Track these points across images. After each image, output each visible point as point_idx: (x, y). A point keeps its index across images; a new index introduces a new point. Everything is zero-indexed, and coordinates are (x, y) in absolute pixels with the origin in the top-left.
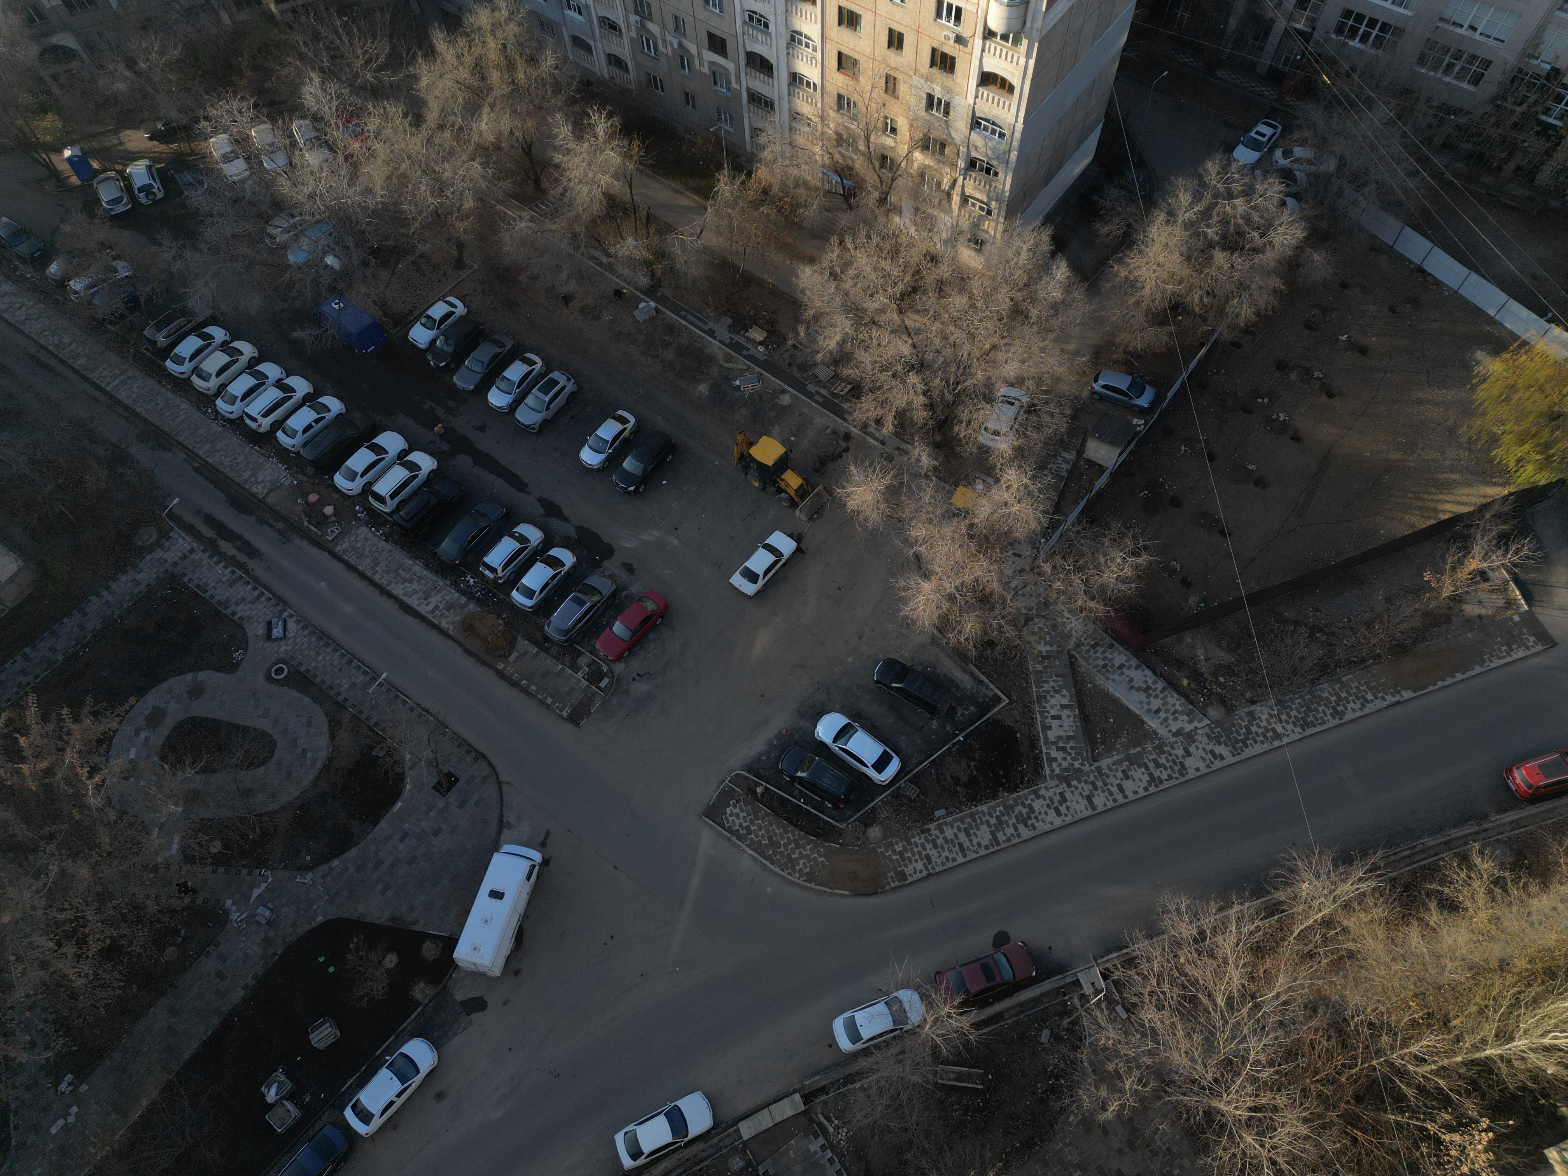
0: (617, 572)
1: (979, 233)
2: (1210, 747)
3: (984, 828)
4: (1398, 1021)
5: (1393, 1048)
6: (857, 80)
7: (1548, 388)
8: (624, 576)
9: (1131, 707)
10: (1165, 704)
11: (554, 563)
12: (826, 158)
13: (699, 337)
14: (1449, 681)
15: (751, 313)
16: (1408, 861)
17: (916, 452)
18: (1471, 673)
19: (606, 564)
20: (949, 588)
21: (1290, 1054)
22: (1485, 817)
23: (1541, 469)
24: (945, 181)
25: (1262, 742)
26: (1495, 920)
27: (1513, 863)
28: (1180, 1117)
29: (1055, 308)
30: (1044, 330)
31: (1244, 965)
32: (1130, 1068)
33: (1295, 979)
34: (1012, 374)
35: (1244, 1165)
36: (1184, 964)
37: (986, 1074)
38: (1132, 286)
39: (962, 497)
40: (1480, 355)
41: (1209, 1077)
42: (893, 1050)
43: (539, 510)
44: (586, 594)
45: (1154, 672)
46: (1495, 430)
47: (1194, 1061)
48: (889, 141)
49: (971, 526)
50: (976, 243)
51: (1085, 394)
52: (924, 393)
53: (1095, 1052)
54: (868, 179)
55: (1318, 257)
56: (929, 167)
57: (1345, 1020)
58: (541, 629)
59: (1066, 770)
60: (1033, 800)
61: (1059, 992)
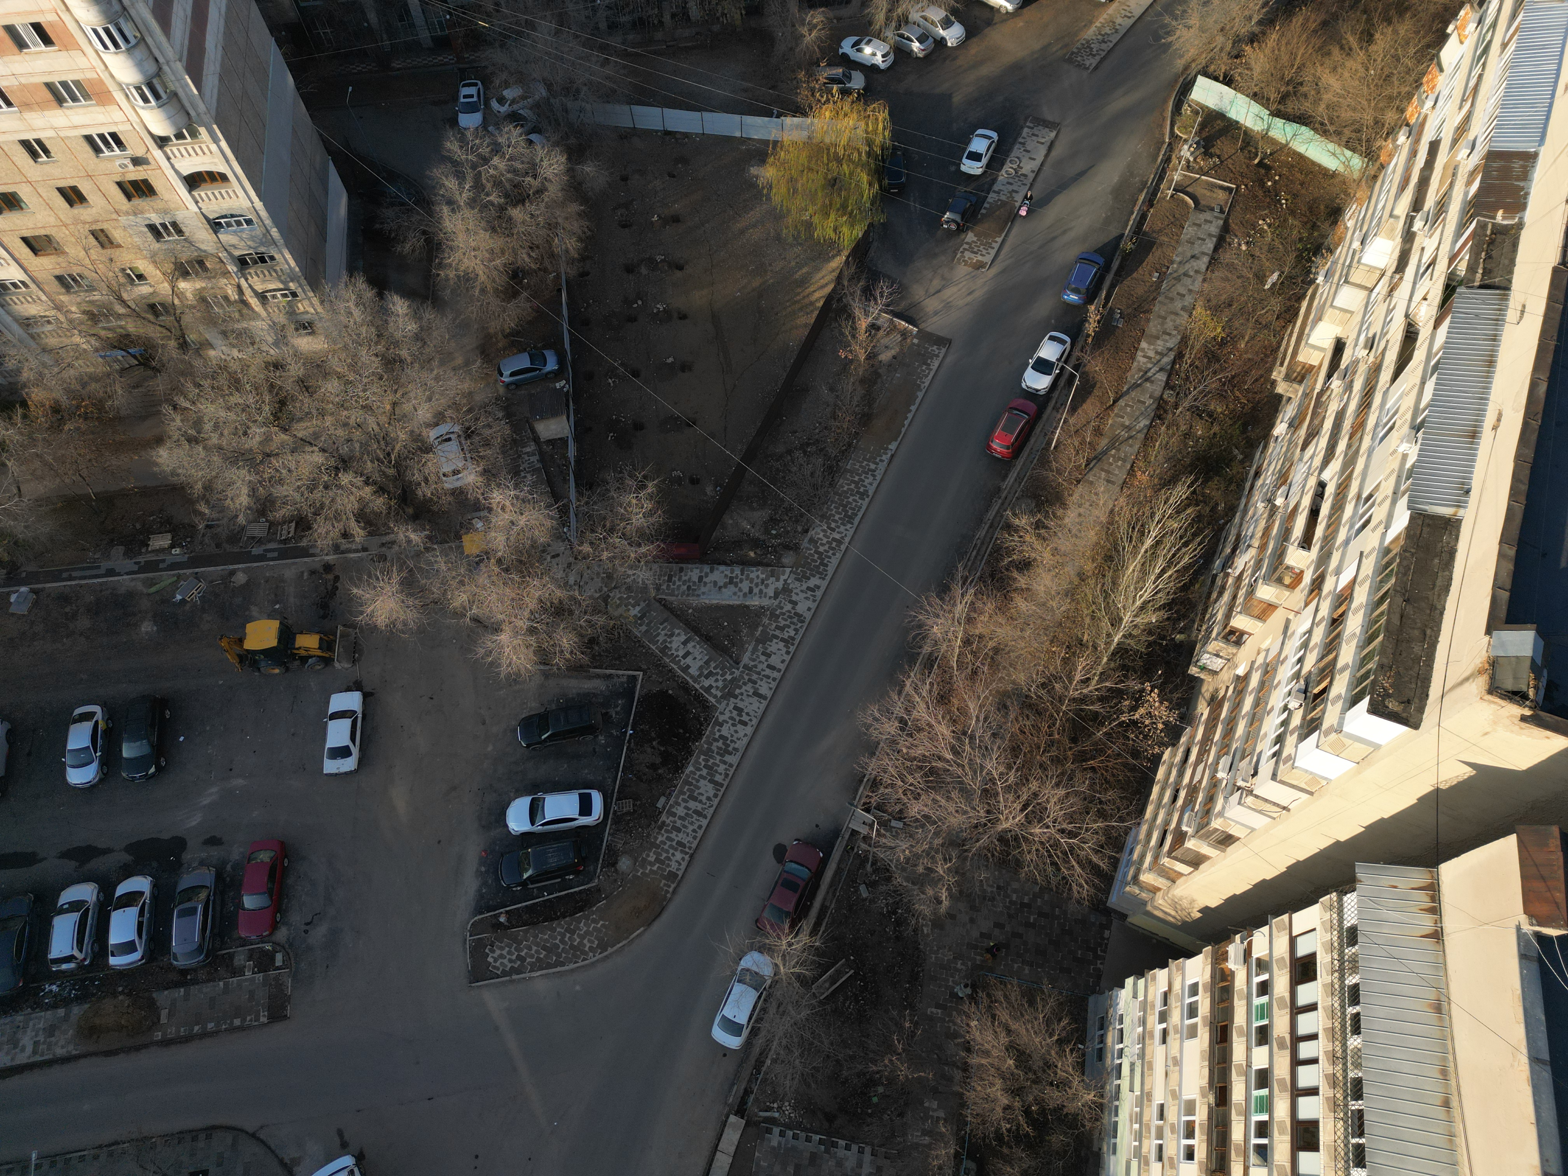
0: (204, 855)
1: (299, 318)
2: (804, 587)
3: (702, 783)
4: (1056, 668)
5: (1066, 688)
6: (64, 253)
7: (813, 165)
8: (215, 853)
9: (731, 603)
10: (752, 581)
11: (130, 899)
12: (93, 342)
13: (101, 584)
14: (910, 416)
15: (138, 526)
16: (979, 558)
17: (401, 536)
18: (918, 401)
19: (186, 856)
20: (522, 624)
21: (1015, 750)
22: (999, 490)
23: (852, 226)
24: (230, 292)
25: (834, 554)
26: (1055, 551)
27: (1037, 506)
28: (987, 859)
29: (417, 337)
30: (426, 363)
31: (943, 718)
32: (933, 858)
33: (979, 698)
34: (429, 415)
35: (1048, 851)
36: (907, 753)
37: (848, 960)
38: (468, 280)
39: (471, 544)
40: (754, 170)
41: (982, 813)
42: (772, 1010)
43: (70, 865)
44: (190, 900)
45: (726, 564)
46: (804, 218)
47: (965, 812)
48: (144, 289)
49: (499, 561)
50: (305, 328)
51: (501, 390)
52: (367, 483)
53: (904, 869)
54: (153, 335)
55: (589, 169)
56: (204, 288)
57: (1027, 696)
58: (171, 968)
59: (725, 687)
60: (719, 731)
61: (848, 850)
